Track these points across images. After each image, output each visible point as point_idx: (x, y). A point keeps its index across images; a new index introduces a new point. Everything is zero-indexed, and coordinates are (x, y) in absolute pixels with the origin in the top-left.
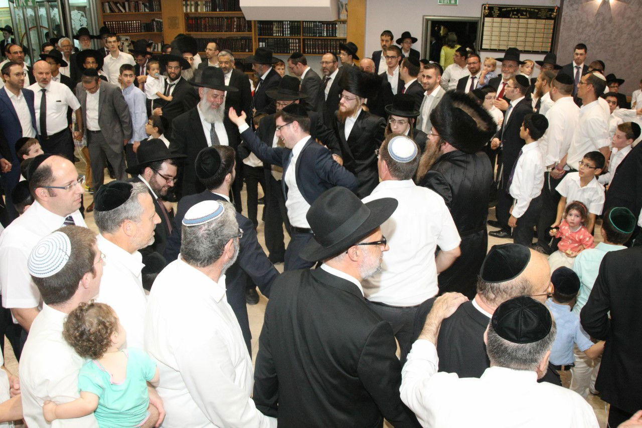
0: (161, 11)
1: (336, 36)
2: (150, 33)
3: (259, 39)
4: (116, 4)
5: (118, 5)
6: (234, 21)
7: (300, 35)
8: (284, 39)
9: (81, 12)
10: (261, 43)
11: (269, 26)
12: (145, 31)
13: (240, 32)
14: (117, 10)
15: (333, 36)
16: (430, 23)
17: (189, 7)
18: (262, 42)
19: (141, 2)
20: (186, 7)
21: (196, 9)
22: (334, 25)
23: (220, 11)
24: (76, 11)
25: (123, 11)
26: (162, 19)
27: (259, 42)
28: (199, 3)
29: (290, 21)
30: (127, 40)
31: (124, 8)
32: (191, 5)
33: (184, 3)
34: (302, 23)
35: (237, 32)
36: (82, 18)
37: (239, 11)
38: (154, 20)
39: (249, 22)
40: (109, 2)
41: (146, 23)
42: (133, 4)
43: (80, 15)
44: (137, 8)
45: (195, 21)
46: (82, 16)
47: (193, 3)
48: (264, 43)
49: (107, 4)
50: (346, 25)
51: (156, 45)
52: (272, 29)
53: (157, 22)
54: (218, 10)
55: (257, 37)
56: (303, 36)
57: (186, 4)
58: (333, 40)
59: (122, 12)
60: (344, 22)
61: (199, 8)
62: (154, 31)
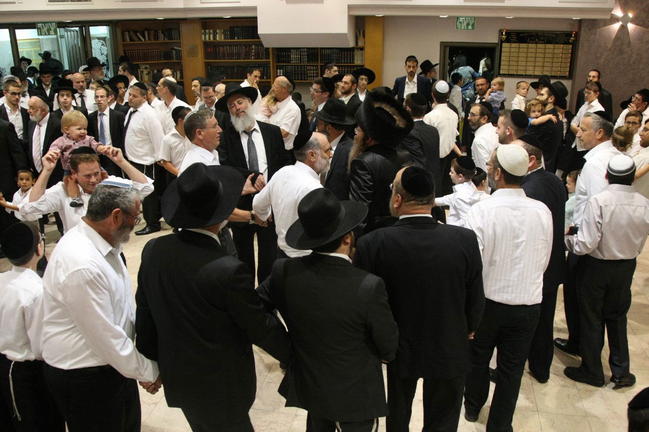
0: (180, 39)
1: (354, 63)
2: (169, 61)
3: (277, 66)
4: (135, 32)
5: (138, 34)
6: (252, 49)
7: (318, 62)
8: (301, 66)
9: (102, 41)
10: (279, 71)
11: (287, 53)
12: (164, 60)
13: (257, 59)
14: (136, 39)
15: (350, 63)
16: (448, 49)
17: (207, 36)
18: (280, 69)
19: (160, 31)
20: (205, 35)
21: (215, 38)
22: (352, 52)
23: (238, 39)
24: (97, 40)
25: (143, 40)
26: (180, 47)
27: (277, 69)
28: (218, 31)
29: (308, 48)
30: (146, 68)
31: (144, 37)
32: (210, 33)
33: (203, 31)
34: (319, 50)
35: (256, 59)
36: (103, 47)
37: (257, 39)
38: (173, 49)
39: (267, 50)
40: (129, 32)
41: (165, 52)
42: (152, 33)
43: (100, 44)
44: (156, 37)
45: (213, 49)
46: (103, 45)
47: (211, 31)
48: (282, 70)
49: (127, 33)
50: (363, 52)
51: (175, 73)
52: (289, 56)
53: (176, 49)
54: (236, 38)
55: (276, 64)
56: (321, 63)
57: (205, 32)
58: (351, 66)
59: (141, 41)
60: (362, 49)
61: (218, 36)
62: (173, 59)
